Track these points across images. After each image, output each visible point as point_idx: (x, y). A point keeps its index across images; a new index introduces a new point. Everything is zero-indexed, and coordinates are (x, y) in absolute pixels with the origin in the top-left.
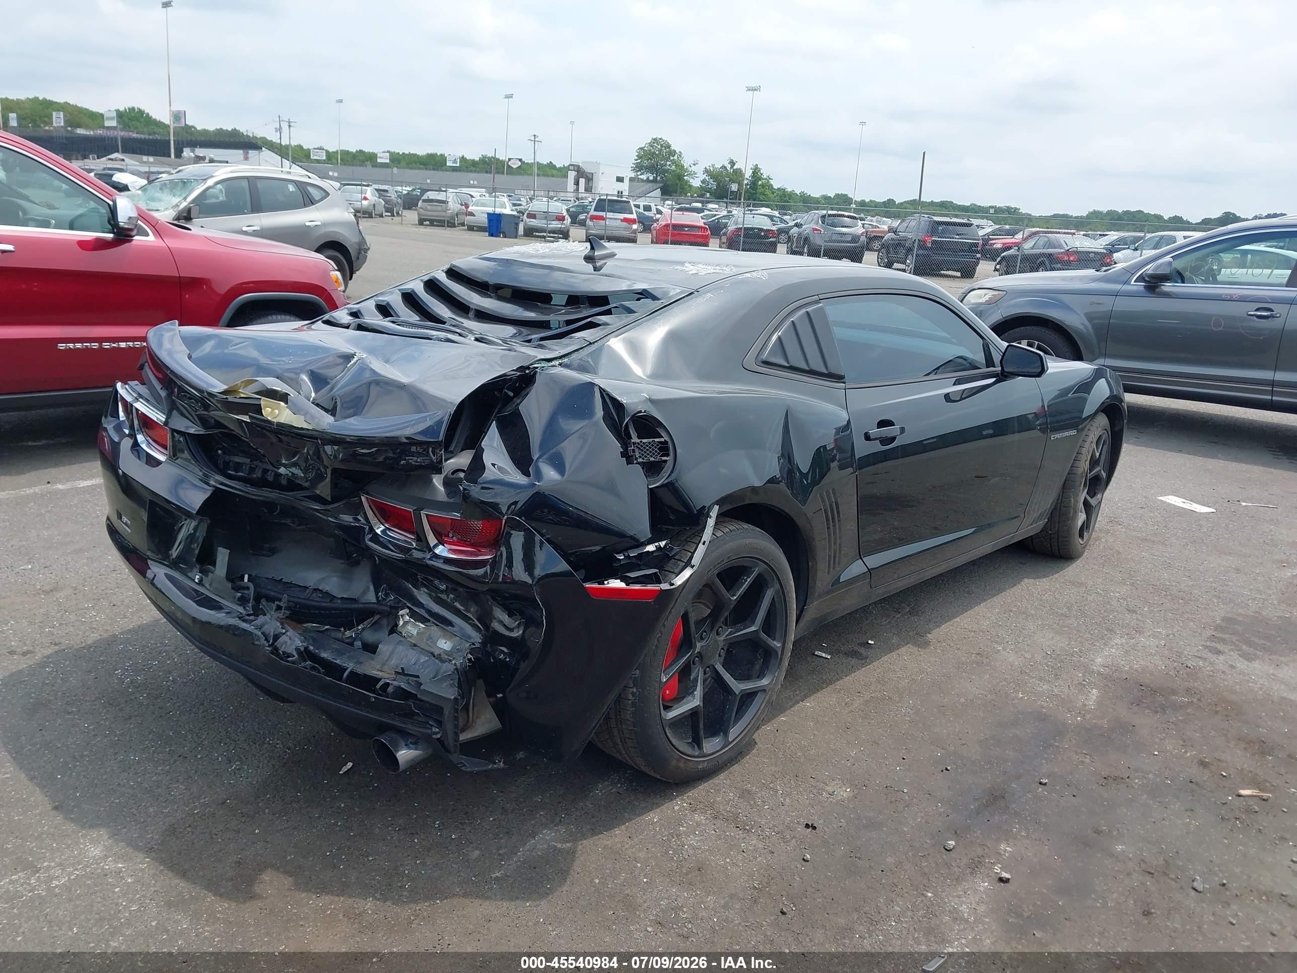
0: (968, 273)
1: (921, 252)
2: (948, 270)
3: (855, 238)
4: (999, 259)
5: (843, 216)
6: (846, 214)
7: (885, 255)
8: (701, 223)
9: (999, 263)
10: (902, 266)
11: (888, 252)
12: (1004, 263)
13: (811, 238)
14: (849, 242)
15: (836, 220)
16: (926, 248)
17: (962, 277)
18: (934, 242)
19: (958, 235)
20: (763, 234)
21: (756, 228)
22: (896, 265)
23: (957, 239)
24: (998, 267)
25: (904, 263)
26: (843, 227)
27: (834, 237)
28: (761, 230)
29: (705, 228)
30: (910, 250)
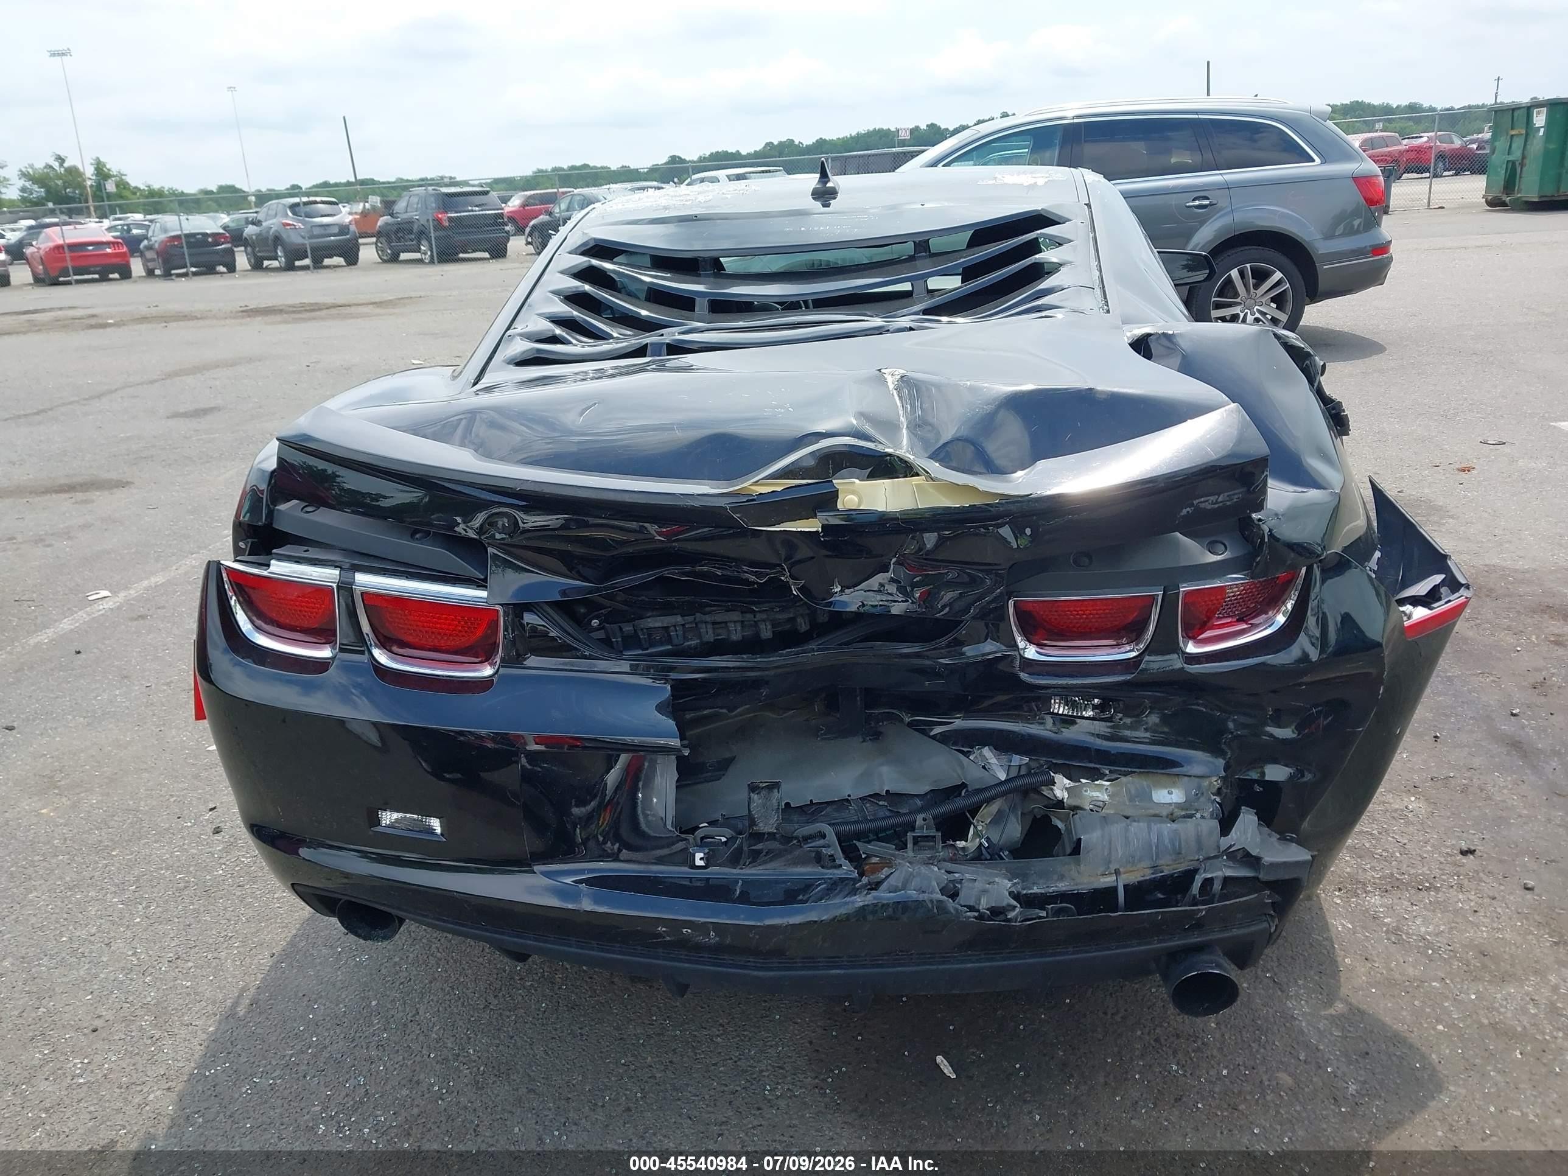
0: (498, 252)
1: (438, 234)
2: (474, 251)
3: (343, 229)
4: (528, 230)
5: (316, 202)
6: (318, 199)
7: (386, 246)
8: (109, 237)
9: (530, 234)
10: (417, 256)
11: (389, 241)
12: (536, 234)
13: (284, 236)
14: (334, 235)
15: (308, 208)
16: (444, 228)
17: (493, 257)
18: (450, 219)
19: (477, 206)
20: (210, 240)
21: (198, 234)
22: (403, 256)
23: (478, 212)
24: (530, 240)
25: (419, 251)
26: (322, 216)
27: (316, 231)
28: (205, 235)
29: (118, 243)
30: (422, 234)
